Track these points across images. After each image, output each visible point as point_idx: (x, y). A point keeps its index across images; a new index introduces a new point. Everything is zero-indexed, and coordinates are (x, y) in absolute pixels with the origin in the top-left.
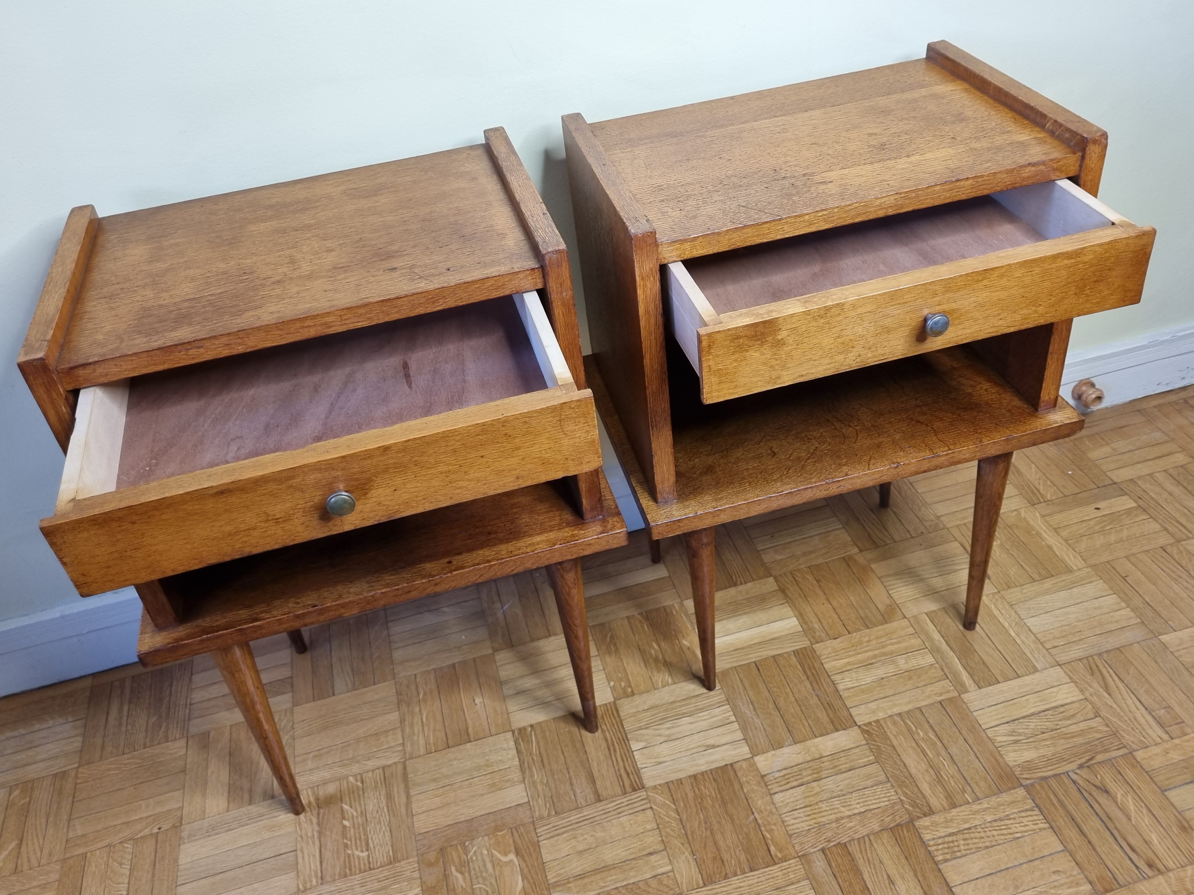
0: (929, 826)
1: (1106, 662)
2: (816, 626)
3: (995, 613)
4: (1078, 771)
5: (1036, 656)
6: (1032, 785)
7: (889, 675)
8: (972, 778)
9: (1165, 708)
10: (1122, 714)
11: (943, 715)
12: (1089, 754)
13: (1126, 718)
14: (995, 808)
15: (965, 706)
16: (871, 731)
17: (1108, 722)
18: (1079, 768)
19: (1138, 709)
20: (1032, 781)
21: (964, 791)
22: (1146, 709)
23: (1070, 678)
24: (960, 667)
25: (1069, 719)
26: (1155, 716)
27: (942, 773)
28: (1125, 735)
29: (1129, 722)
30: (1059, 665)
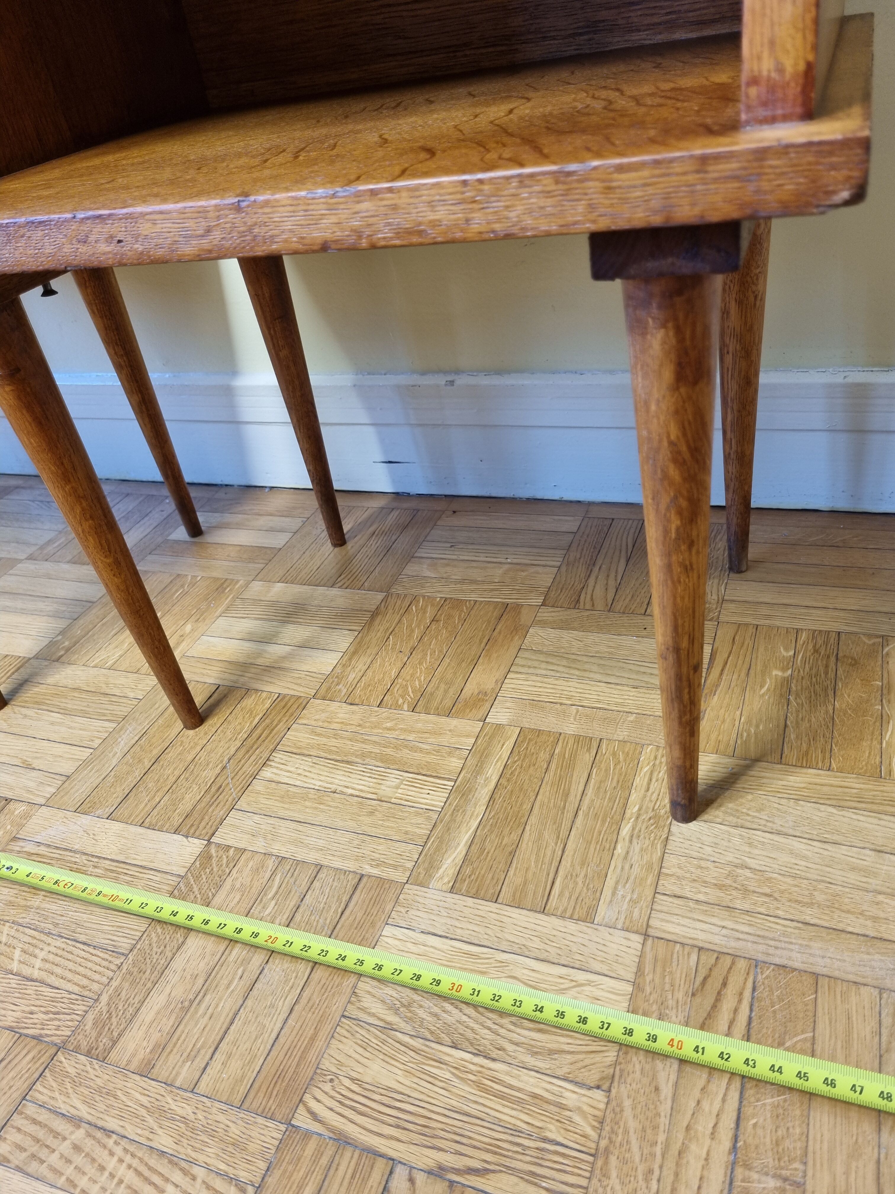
0: (67, 1075)
1: (754, 989)
2: (352, 676)
3: (637, 780)
4: (420, 1178)
5: (620, 893)
6: (308, 1135)
7: (350, 791)
8: (235, 1043)
9: (785, 1179)
10: (663, 1121)
11: (339, 900)
12: (488, 1157)
13: (661, 1138)
14: (193, 1130)
15: (389, 907)
16: (214, 861)
17: (609, 1116)
18: (430, 1173)
19: (713, 1135)
20: (316, 1127)
21: (191, 1057)
22: (734, 1148)
23: (640, 971)
24: (465, 838)
25: (535, 1054)
26: (737, 1183)
27: (208, 997)
28: (614, 1174)
29: (658, 1150)
30: (646, 935)
